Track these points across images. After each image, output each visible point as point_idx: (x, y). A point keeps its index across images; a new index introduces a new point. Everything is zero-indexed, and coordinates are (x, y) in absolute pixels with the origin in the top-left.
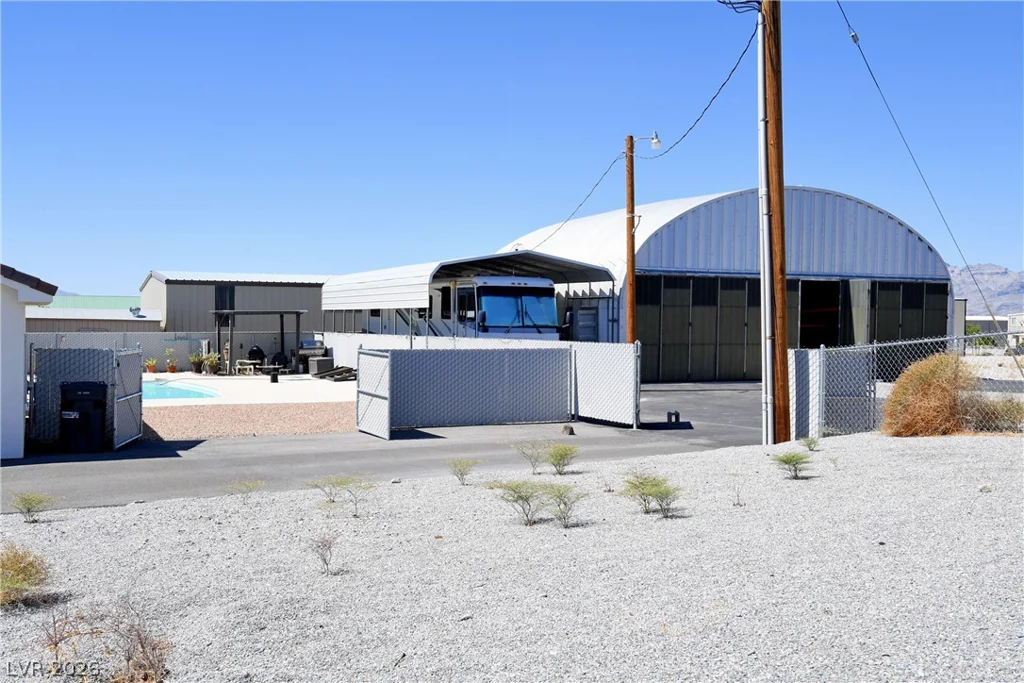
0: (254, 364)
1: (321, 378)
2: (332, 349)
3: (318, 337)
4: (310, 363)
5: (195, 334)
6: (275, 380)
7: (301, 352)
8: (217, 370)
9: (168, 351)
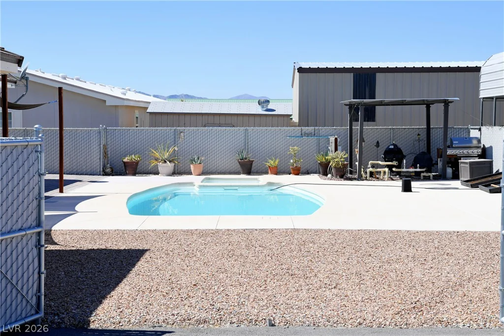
0: (390, 167)
1: (473, 186)
2: (491, 147)
3: (474, 133)
4: (461, 165)
5: (323, 130)
6: (407, 188)
7: (450, 152)
8: (344, 172)
9: (292, 150)
